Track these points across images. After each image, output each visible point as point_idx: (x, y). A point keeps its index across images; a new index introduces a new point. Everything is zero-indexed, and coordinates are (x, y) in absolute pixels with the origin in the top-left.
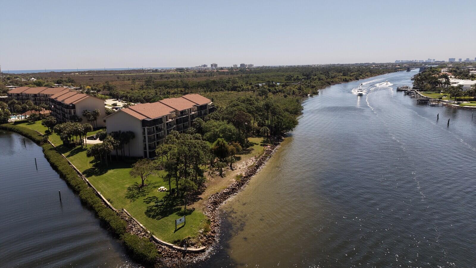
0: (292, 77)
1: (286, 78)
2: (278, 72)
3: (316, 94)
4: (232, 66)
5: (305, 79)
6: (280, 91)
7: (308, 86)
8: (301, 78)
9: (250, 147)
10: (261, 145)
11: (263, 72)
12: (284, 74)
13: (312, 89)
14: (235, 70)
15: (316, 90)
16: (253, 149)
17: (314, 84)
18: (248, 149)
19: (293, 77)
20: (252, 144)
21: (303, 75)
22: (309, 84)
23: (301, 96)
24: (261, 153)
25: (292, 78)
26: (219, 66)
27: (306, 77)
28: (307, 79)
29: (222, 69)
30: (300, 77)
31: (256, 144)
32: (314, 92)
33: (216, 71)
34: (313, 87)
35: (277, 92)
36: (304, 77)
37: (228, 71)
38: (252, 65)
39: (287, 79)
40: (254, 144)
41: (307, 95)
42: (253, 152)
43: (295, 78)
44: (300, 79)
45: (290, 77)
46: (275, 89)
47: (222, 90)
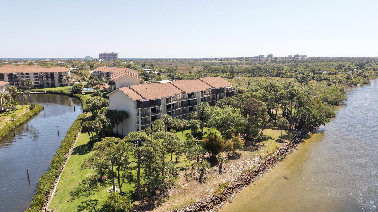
0: (343, 66)
1: (337, 67)
2: (330, 61)
3: (367, 84)
4: (287, 57)
5: (357, 69)
6: (325, 79)
7: (360, 76)
8: (354, 68)
9: (262, 142)
10: (277, 141)
11: (314, 62)
12: (336, 64)
13: (364, 79)
14: (287, 60)
15: (368, 80)
16: (263, 146)
17: (367, 74)
18: (258, 144)
19: (345, 66)
20: (266, 139)
21: (356, 65)
22: (360, 73)
23: (348, 85)
24: (270, 152)
25: (343, 68)
26: (274, 56)
27: (359, 67)
28: (360, 69)
29: (276, 58)
30: (352, 67)
31: (271, 138)
32: (366, 82)
33: (270, 60)
34: (365, 77)
35: (322, 80)
36: (357, 67)
37: (282, 60)
38: (305, 56)
39: (337, 69)
40: (269, 138)
41: (356, 85)
42: (262, 149)
43: (346, 67)
44: (352, 69)
45: (341, 66)
46: (320, 77)
47: (265, 76)
